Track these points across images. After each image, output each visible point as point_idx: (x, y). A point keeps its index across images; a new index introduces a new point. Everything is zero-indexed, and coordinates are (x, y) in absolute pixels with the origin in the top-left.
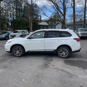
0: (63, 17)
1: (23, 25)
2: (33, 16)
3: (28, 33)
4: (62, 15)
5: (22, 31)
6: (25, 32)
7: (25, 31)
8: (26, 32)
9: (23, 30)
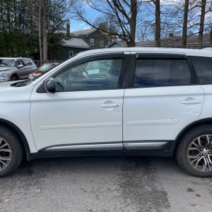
0: (129, 26)
1: (19, 45)
2: (48, 22)
3: (34, 66)
4: (127, 21)
5: (16, 59)
6: (25, 65)
7: (27, 60)
8: (30, 64)
9: (21, 58)
